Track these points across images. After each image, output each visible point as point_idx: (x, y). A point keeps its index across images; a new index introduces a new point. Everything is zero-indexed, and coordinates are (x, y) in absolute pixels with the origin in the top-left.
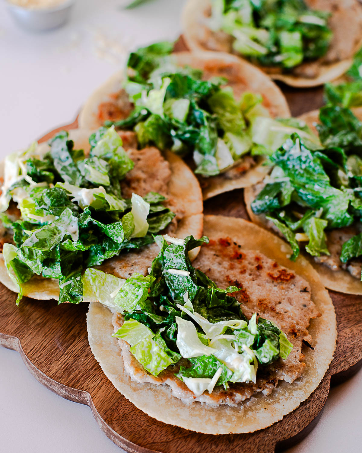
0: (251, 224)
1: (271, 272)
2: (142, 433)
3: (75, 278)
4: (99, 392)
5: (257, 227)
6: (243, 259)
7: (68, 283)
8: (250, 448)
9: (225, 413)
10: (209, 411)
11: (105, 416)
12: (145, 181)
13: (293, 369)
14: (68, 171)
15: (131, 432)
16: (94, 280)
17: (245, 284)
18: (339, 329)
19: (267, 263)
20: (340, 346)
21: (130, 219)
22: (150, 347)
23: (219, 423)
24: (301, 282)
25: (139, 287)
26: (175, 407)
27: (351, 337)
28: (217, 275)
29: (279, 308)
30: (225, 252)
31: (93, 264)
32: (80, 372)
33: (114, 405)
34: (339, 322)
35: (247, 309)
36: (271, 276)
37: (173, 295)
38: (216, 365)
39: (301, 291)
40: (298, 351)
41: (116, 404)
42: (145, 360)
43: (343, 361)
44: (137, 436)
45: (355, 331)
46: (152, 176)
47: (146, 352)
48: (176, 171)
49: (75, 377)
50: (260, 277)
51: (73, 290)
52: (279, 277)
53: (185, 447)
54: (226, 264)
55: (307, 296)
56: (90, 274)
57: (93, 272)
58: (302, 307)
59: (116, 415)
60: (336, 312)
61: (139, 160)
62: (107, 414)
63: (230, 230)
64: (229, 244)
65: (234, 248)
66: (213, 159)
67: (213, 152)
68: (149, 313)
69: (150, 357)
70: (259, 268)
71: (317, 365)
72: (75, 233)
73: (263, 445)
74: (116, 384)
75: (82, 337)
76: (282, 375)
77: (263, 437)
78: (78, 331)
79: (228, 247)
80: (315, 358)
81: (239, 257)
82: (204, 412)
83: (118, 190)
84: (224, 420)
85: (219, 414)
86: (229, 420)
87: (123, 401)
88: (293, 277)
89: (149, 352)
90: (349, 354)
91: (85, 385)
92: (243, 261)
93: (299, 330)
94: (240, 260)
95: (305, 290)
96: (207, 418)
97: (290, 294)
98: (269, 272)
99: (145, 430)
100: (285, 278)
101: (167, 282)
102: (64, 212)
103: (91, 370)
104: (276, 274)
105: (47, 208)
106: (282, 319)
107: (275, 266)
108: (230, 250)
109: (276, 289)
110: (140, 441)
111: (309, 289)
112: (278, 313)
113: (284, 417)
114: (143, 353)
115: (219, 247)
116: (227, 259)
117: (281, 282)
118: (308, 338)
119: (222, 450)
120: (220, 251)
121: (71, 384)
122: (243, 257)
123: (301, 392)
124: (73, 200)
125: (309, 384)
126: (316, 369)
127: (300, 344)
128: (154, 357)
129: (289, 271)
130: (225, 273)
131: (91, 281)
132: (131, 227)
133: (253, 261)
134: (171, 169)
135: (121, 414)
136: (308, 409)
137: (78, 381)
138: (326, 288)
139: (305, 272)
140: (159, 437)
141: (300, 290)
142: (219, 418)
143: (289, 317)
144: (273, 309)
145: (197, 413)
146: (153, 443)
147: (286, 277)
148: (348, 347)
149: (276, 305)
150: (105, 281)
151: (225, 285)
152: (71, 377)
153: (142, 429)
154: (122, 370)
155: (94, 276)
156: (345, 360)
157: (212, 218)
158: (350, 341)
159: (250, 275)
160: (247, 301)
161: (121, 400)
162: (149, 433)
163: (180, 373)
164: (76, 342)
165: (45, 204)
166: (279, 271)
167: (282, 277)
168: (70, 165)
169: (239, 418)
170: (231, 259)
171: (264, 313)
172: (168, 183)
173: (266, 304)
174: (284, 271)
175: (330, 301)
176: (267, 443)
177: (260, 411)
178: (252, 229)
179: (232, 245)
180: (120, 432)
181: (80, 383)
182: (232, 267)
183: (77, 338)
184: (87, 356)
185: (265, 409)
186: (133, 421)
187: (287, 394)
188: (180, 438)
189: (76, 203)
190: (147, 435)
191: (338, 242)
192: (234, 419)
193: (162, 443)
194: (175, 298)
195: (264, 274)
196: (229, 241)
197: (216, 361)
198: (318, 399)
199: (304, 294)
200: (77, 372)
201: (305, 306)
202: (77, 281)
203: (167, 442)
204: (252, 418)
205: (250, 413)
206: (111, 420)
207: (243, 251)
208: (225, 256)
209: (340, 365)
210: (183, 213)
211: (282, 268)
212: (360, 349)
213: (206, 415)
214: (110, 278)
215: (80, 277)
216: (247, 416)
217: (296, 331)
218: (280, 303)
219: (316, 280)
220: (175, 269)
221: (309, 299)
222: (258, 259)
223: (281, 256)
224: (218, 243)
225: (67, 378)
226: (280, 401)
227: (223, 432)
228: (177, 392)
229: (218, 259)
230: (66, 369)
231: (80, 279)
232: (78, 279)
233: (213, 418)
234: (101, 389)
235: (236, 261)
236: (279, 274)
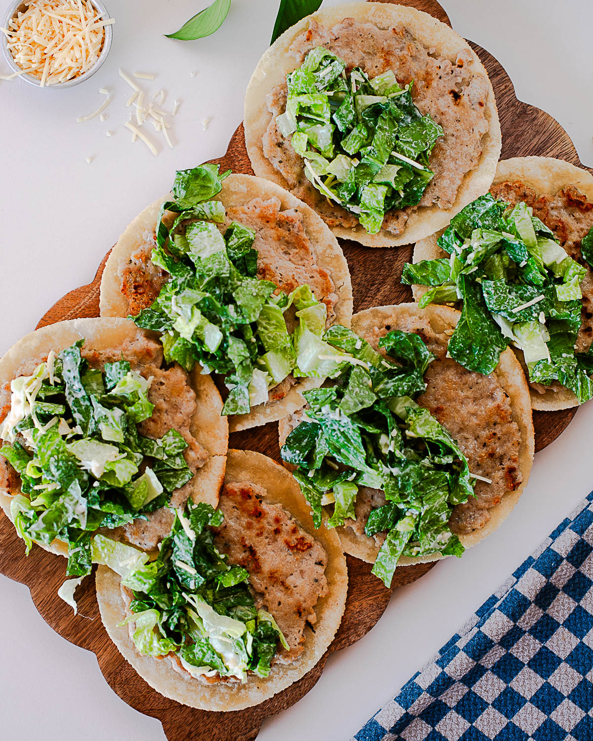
1: (289, 539)
2: (142, 699)
3: (84, 545)
4: (104, 653)
6: (262, 518)
7: (77, 550)
8: (238, 722)
9: (219, 691)
10: (205, 687)
11: (109, 679)
12: (166, 411)
13: (290, 654)
14: (81, 406)
15: (132, 697)
16: (103, 548)
17: (260, 550)
18: (347, 604)
19: (288, 525)
20: (345, 622)
22: (151, 643)
23: (213, 700)
24: (318, 552)
26: (174, 679)
27: (359, 612)
28: (233, 534)
29: (290, 581)
30: (245, 506)
31: (103, 525)
32: (87, 630)
33: (117, 668)
34: (349, 593)
35: (258, 581)
36: (287, 543)
37: (180, 579)
38: (213, 658)
39: (316, 563)
40: (299, 631)
41: (120, 667)
42: (146, 652)
43: (344, 639)
44: (137, 701)
45: (364, 605)
46: (176, 408)
47: (148, 646)
48: (203, 396)
49: (83, 636)
50: (276, 543)
51: (81, 560)
52: (296, 546)
53: (180, 716)
54: (245, 520)
55: (320, 570)
56: (99, 541)
57: (102, 540)
58: (312, 581)
59: (118, 679)
60: (348, 585)
61: (162, 384)
62: (111, 676)
64: (250, 497)
65: (255, 503)
66: (246, 391)
68: (155, 597)
69: (151, 650)
70: (277, 531)
71: (316, 646)
73: (251, 720)
74: (121, 649)
75: (91, 591)
76: (279, 659)
77: (253, 712)
78: (87, 584)
79: (248, 501)
80: (316, 638)
81: (259, 514)
82: (200, 687)
83: (134, 436)
84: (217, 698)
85: (214, 691)
86: (221, 699)
87: (126, 665)
88: (310, 547)
89: (150, 646)
90: (352, 631)
91: (92, 645)
92: (262, 520)
93: (304, 610)
94: (259, 519)
95: (319, 563)
96: (202, 695)
97: (304, 566)
98: (286, 538)
99: (145, 696)
100: (302, 548)
101: (175, 569)
102: (72, 485)
103: (98, 628)
104: (293, 540)
105: (55, 480)
106: (292, 594)
107: (294, 531)
108: (250, 504)
109: (290, 558)
110: (139, 706)
111: (324, 563)
112: (287, 588)
113: (275, 695)
114: (145, 646)
115: (239, 498)
116: (245, 515)
117: (297, 552)
118: (312, 618)
119: (213, 722)
120: (240, 504)
121: (78, 643)
122: (262, 516)
123: (295, 672)
124: (82, 468)
125: (304, 665)
126: (314, 650)
127: (303, 624)
128: (156, 650)
129: (309, 539)
130: (241, 532)
131: (100, 550)
133: (271, 521)
135: (124, 679)
136: (300, 687)
137: (85, 640)
138: (345, 554)
139: (326, 534)
140: (157, 704)
141: (315, 561)
142: (212, 695)
143: (297, 593)
144: (283, 583)
145: (194, 688)
146: (151, 709)
147: (303, 547)
148: (353, 623)
149: (287, 578)
150: (114, 548)
151: (239, 548)
152: (78, 635)
153: (142, 695)
154: (127, 637)
155: (103, 545)
156: (347, 637)
158: (356, 616)
159: (267, 538)
160: (258, 572)
161: (125, 664)
162: (148, 699)
164: (84, 596)
165: (53, 476)
166: (297, 539)
167: (299, 546)
168: (83, 397)
169: (231, 695)
170: (250, 515)
171: (273, 586)
172: (193, 416)
173: (276, 578)
174: (303, 538)
175: (345, 570)
176: (255, 718)
177: (253, 690)
179: (254, 499)
180: (122, 696)
181: (87, 642)
182: (249, 526)
183: (86, 592)
184: (95, 613)
185: (258, 688)
186: (134, 686)
187: (281, 673)
188: (176, 707)
189: (86, 470)
190: (146, 702)
191: (369, 501)
192: (227, 697)
193: (159, 710)
194: (182, 581)
195: (281, 539)
196: (251, 494)
197: (214, 655)
198: (312, 677)
199: (319, 568)
200: (84, 630)
201: (316, 581)
202: (86, 550)
203: (164, 710)
204: (244, 697)
205: (243, 691)
206: (114, 684)
207: (264, 506)
208: (244, 510)
209: (340, 642)
210: (203, 460)
211: (302, 533)
212: (365, 626)
213: (201, 691)
214: (119, 546)
215: (88, 545)
216: (240, 694)
217: (302, 610)
218: (292, 574)
219: (335, 544)
220: (183, 562)
221: (323, 573)
222: (277, 520)
223: (305, 510)
224: (238, 493)
225: (75, 637)
226: (274, 679)
227: (215, 709)
228: (177, 668)
229: (236, 513)
230: (74, 627)
231: (89, 547)
232: (87, 547)
233: (207, 695)
234: (108, 650)
235: (254, 518)
236: (296, 542)
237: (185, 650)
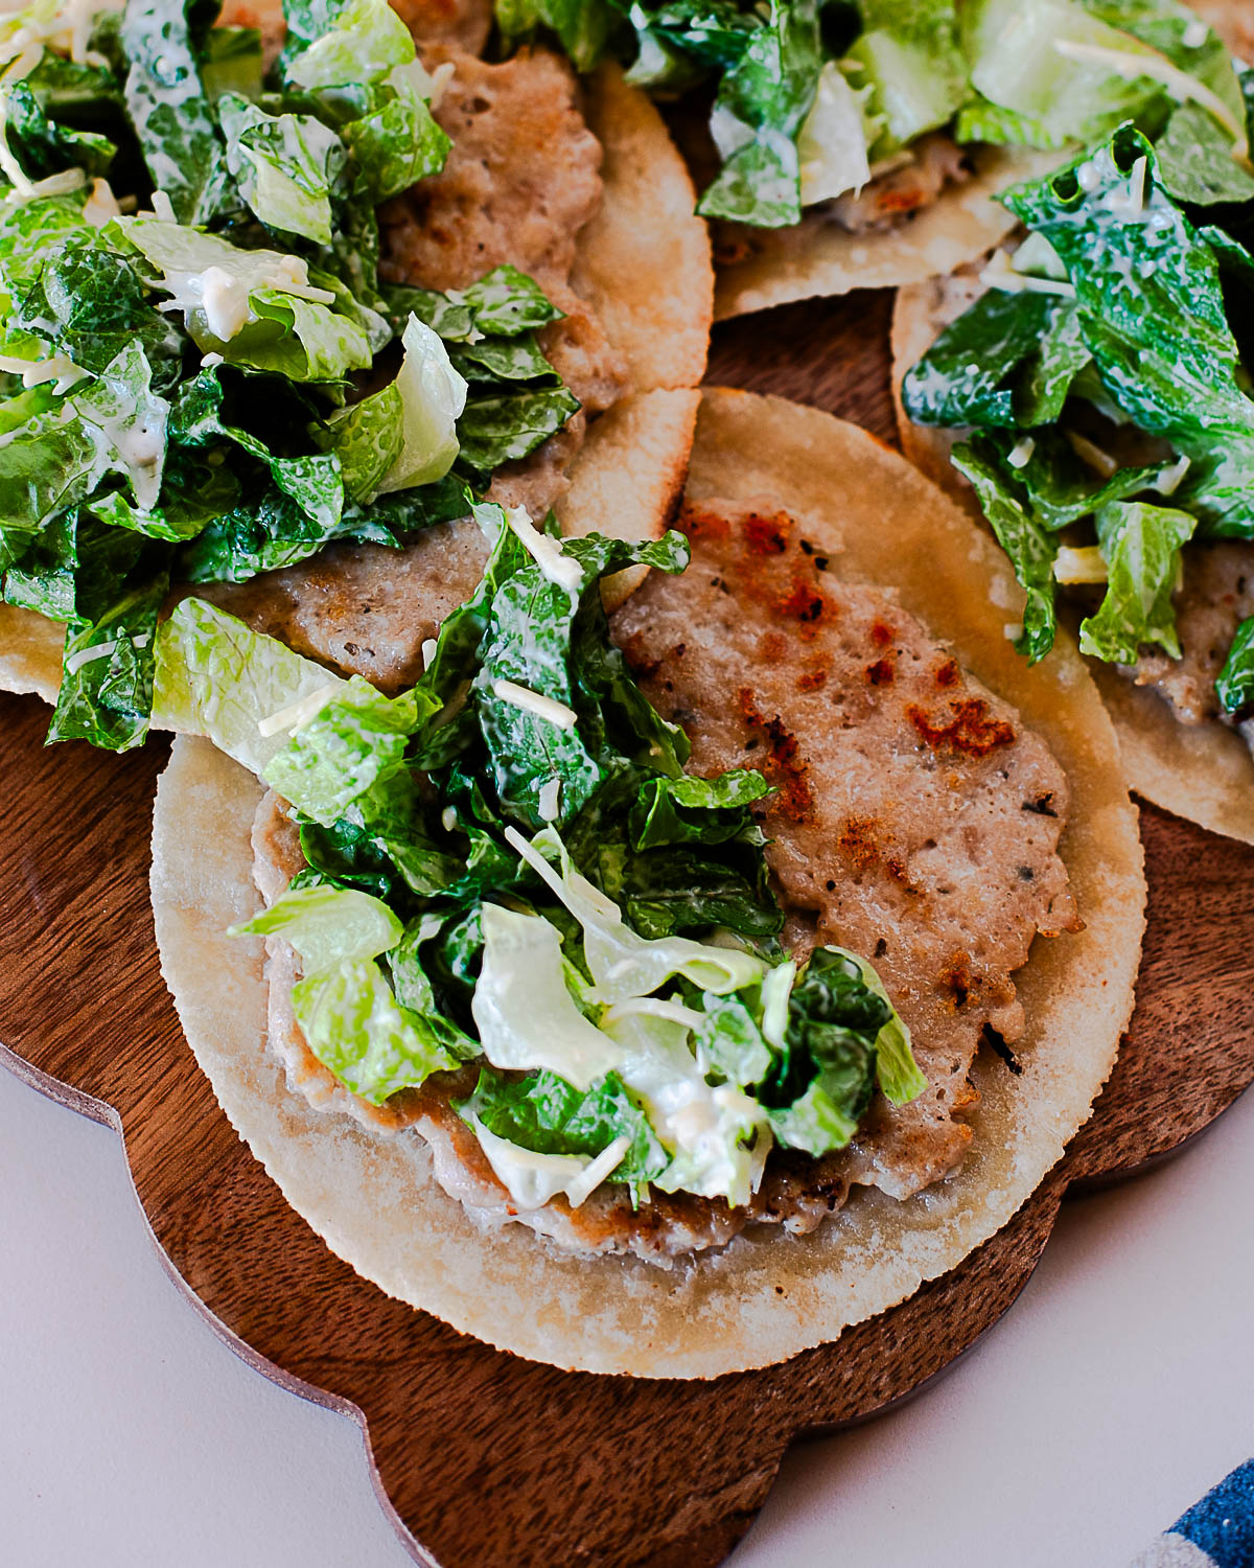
0: (891, 459)
1: (924, 706)
2: (293, 1310)
3: (130, 635)
4: (157, 1113)
5: (913, 476)
6: (822, 623)
7: (100, 651)
8: (688, 1437)
9: (620, 1287)
10: (562, 1267)
11: (164, 1219)
12: (488, 209)
13: (918, 1148)
14: (177, 131)
15: (251, 1302)
16: (204, 653)
17: (809, 743)
18: (1143, 988)
19: (921, 654)
20: (1133, 1061)
21: (384, 416)
22: (365, 1010)
23: (589, 1325)
24: (1034, 764)
25: (365, 750)
26: (435, 1229)
27: (1186, 1027)
28: (706, 678)
29: (923, 868)
30: (757, 580)
31: (212, 574)
32: (97, 1015)
33: (204, 1176)
34: (1150, 946)
35: (795, 856)
36: (918, 719)
37: (501, 777)
38: (612, 1108)
39: (1026, 807)
40: (955, 1069)
41: (215, 1174)
42: (339, 1055)
43: (1127, 1127)
44: (270, 1320)
45: (1208, 1002)
46: (524, 192)
47: (350, 1028)
48: (627, 173)
49: (76, 1038)
50: (874, 718)
51: (113, 689)
52: (951, 732)
53: (444, 1395)
54: (753, 635)
55: (1044, 832)
56: (191, 626)
57: (205, 619)
58: (1012, 873)
59: (204, 1220)
60: (1147, 912)
61: (481, 105)
62: (174, 1207)
63: (802, 469)
64: (780, 546)
65: (797, 568)
66: (786, 151)
67: (792, 120)
68: (394, 845)
69: (362, 1045)
70: (881, 675)
71: (1020, 1136)
72: (148, 464)
73: (739, 1432)
74: (227, 1096)
75: (130, 864)
76: (872, 1168)
77: (750, 1402)
78: (117, 835)
79: (774, 560)
80: (1020, 1106)
81: (810, 611)
82: (539, 1269)
83: (366, 255)
84: (609, 1315)
85: (598, 1287)
86: (628, 1321)
87: (240, 1168)
88: (1006, 739)
89: (358, 1025)
90: (1161, 1098)
91: (108, 1074)
92: (823, 632)
93: (978, 980)
94: (811, 627)
95: (1041, 806)
96: (547, 1299)
97: (980, 812)
98: (915, 700)
99: (306, 1301)
100: (973, 740)
101: (485, 727)
102: (120, 360)
103: (142, 1012)
104: (941, 710)
105: (54, 331)
106: (925, 921)
107: (946, 677)
108: (780, 573)
109: (927, 780)
110: (278, 1342)
111: (1060, 805)
112: (912, 892)
113: (847, 1330)
114: (337, 1025)
115: (738, 551)
116: (759, 611)
117: (955, 756)
118: (1008, 1019)
119: (582, 1430)
120: (741, 570)
121: (54, 1064)
122: (825, 615)
123: (933, 1241)
124: (164, 306)
125: (969, 1213)
126: (1011, 1153)
127: (970, 1036)
128: (378, 1046)
129: (1002, 713)
130: (738, 673)
131: (192, 659)
132: (383, 454)
133: (860, 638)
134: (607, 170)
135: (226, 1221)
136: (948, 1309)
137: (84, 1053)
138: (1135, 797)
139: (1062, 714)
140: (353, 1336)
141: (1023, 798)
142: (589, 1306)
143: (952, 915)
144: (895, 872)
145: (513, 1270)
146: (327, 1358)
147: (980, 737)
148: (1162, 1069)
149: (911, 852)
150: (245, 659)
151: (729, 730)
152: (58, 1032)
153: (294, 1297)
154: (258, 1041)
155: (205, 638)
156: (1139, 1123)
157: (738, 402)
158: (1176, 1041)
159: (838, 699)
160: (801, 821)
161: (235, 1162)
162: (317, 1313)
163: (474, 1099)
164: (101, 882)
165: (50, 316)
166: (957, 707)
167: (963, 735)
168: (190, 107)
169: (669, 1313)
170: (777, 614)
171: (858, 882)
172: (585, 229)
173: (872, 847)
174: (978, 706)
175: (1137, 856)
176: (760, 1425)
177: (758, 1298)
178: (892, 478)
179: (794, 553)
180: (209, 1292)
181: (91, 1062)
182: (771, 654)
183: (110, 866)
184: (135, 950)
185: (779, 1290)
186: (267, 1256)
187: (876, 1239)
188: (432, 1355)
189: (176, 316)
190: (309, 1325)
191: (1229, 599)
192: (650, 1316)
193: (361, 1362)
194: (508, 793)
195: (895, 704)
196: (784, 534)
197: (615, 1094)
198: (996, 1272)
199: (1038, 825)
200: (85, 1013)
201: (1027, 874)
202: (134, 650)
203: (380, 1365)
204: (721, 1324)
205: (716, 1301)
206: (185, 1240)
207: (830, 585)
208: (755, 595)
209: (1113, 1140)
210: (616, 382)
211: (973, 689)
212: (1210, 1084)
213: (543, 1284)
214: (268, 651)
215: (148, 636)
216: (703, 1311)
217: (967, 983)
218: (931, 844)
219: (1100, 753)
220: (524, 684)
221: (1052, 846)
222: (882, 634)
223: (984, 623)
224: (737, 531)
225: (44, 1036)
226: (845, 1265)
227: (597, 1363)
228: (451, 1174)
229: (725, 605)
230: (47, 997)
231: (150, 644)
232: (140, 641)
233: (569, 1301)
234: (172, 1098)
235: (793, 625)
236: (952, 716)
237: (491, 1098)
